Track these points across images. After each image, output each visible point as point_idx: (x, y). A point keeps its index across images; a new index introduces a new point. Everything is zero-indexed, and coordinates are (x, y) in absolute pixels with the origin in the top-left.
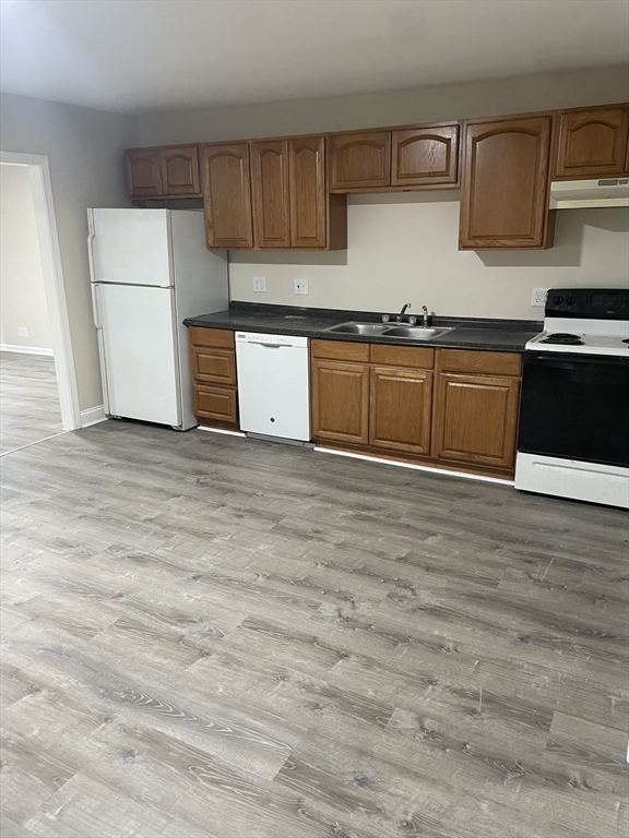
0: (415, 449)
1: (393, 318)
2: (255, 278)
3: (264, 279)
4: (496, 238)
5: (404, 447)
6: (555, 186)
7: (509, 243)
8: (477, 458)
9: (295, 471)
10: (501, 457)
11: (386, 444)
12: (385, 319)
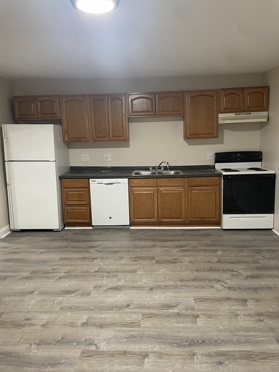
0: (179, 220)
1: (154, 168)
2: (83, 155)
3: (88, 155)
4: (200, 134)
5: (175, 220)
6: (220, 115)
7: (205, 136)
8: (206, 220)
9: (134, 238)
10: (215, 218)
11: (166, 220)
12: (151, 169)
